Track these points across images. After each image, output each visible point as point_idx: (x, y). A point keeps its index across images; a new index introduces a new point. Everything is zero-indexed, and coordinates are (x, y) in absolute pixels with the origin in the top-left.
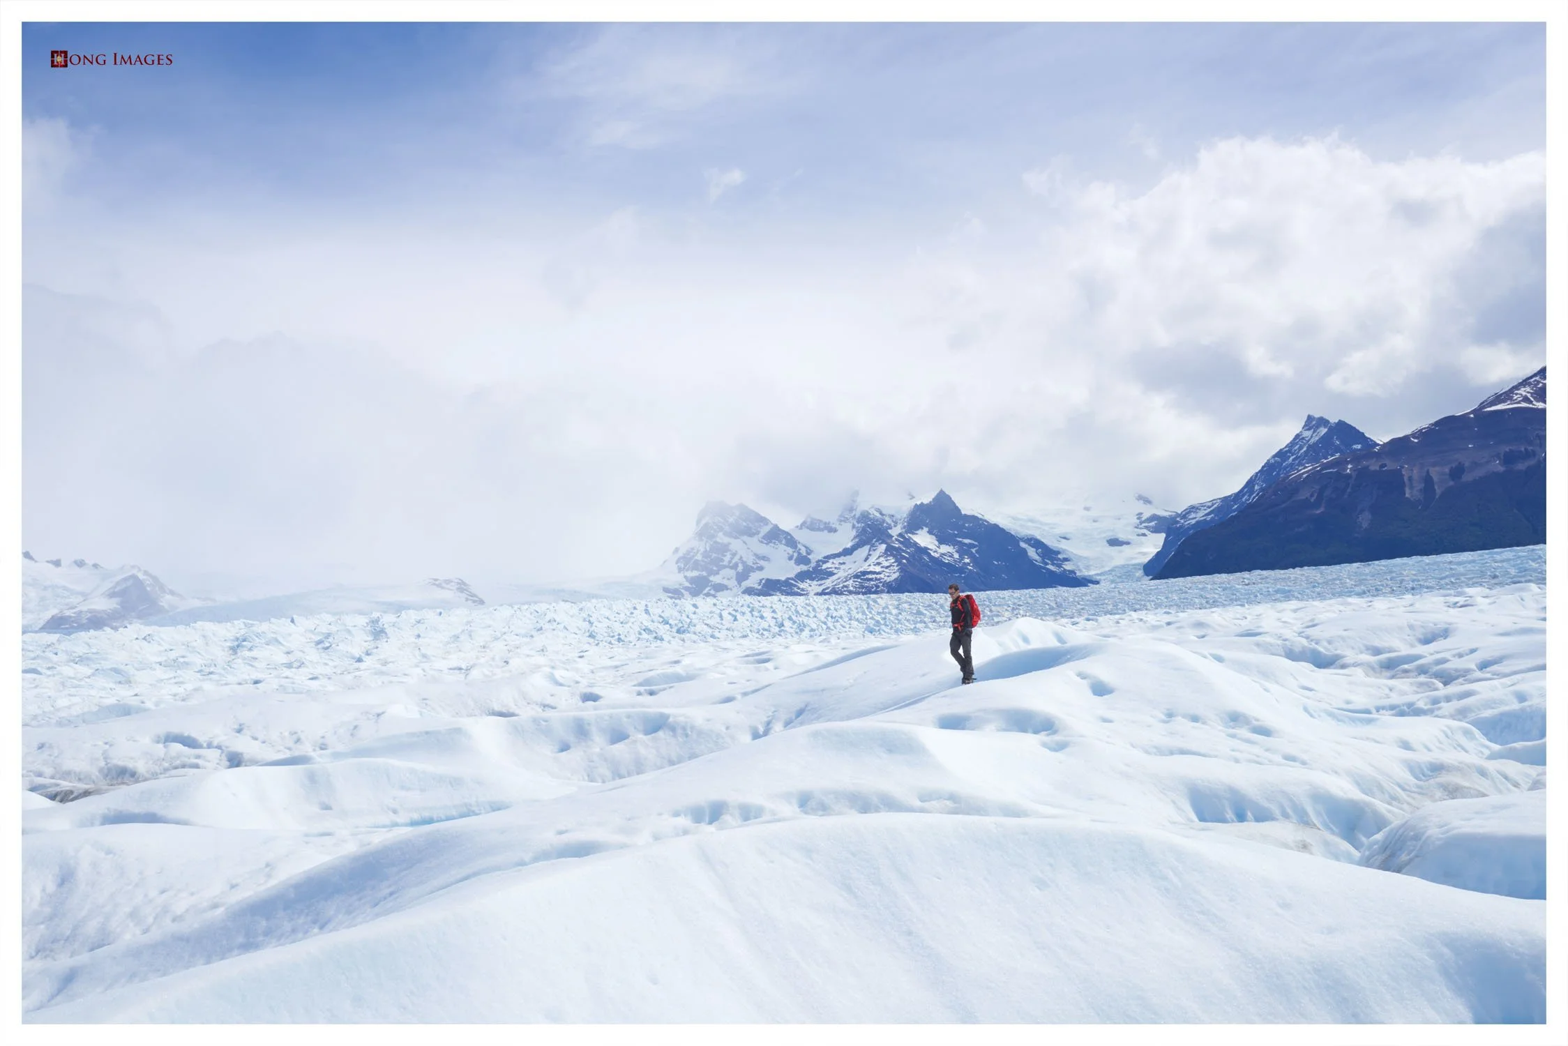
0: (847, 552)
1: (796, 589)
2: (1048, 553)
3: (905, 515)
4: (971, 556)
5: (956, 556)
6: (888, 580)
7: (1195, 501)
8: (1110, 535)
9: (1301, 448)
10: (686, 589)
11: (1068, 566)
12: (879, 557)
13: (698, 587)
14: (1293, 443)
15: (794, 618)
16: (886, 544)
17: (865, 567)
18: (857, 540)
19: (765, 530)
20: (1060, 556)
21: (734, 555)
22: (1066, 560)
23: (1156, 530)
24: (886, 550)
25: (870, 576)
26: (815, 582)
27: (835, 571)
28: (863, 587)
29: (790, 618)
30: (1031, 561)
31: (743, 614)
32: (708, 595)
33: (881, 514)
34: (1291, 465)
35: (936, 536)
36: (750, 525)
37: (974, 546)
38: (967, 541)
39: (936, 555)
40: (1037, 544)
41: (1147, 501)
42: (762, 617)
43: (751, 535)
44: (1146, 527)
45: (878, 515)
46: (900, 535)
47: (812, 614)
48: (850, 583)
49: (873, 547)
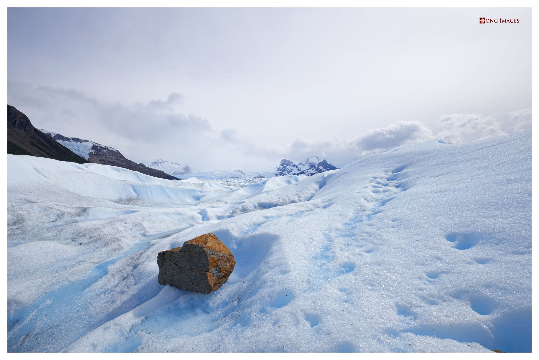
0: (308, 169)
3: (318, 163)
10: (279, 174)
12: (314, 171)
13: (281, 174)
17: (312, 172)
18: (310, 167)
19: (293, 165)
21: (287, 169)
27: (306, 172)
32: (282, 175)
35: (323, 167)
36: (290, 163)
38: (328, 169)
43: (290, 165)
45: (313, 163)
46: (317, 167)
49: (313, 169)
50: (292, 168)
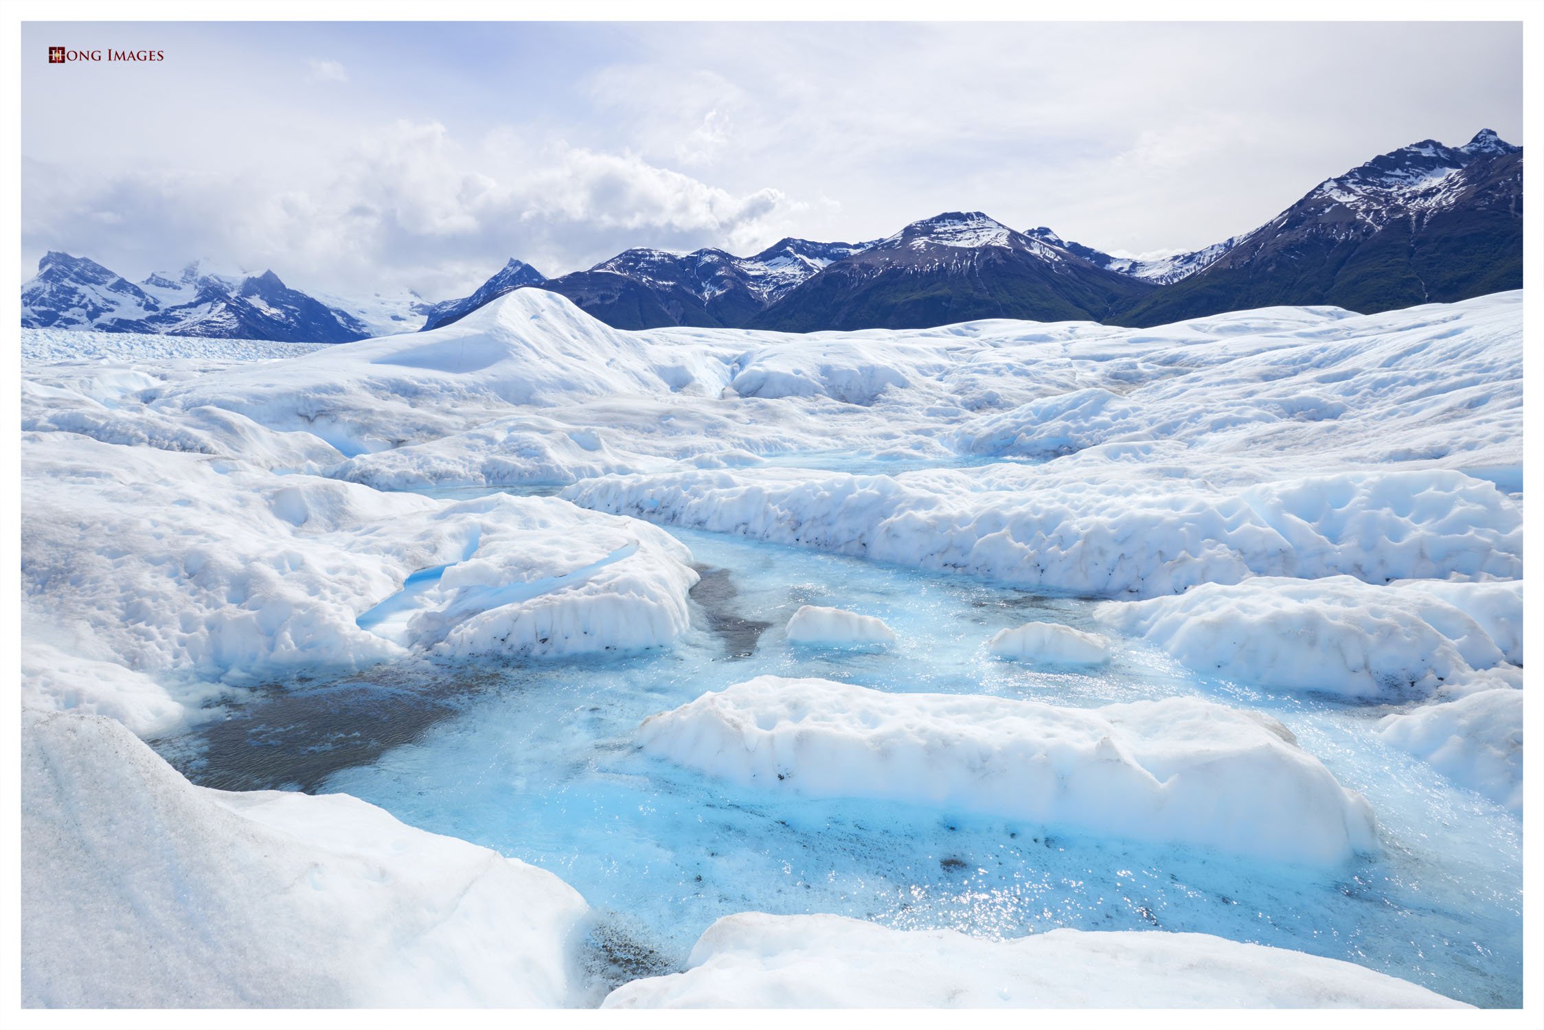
0: (191, 305)
1: (147, 328)
2: (351, 320)
3: (240, 284)
4: (294, 317)
5: (283, 316)
6: (230, 328)
7: (447, 299)
8: (394, 314)
9: (506, 276)
11: (365, 330)
12: (220, 312)
13: (48, 320)
14: (502, 273)
15: (179, 349)
16: (226, 302)
17: (209, 317)
18: (200, 297)
19: (111, 281)
20: (360, 323)
21: (82, 297)
22: (364, 326)
23: (422, 313)
24: (226, 307)
25: (214, 324)
26: (164, 325)
27: (183, 318)
28: (208, 331)
29: (177, 350)
30: (339, 325)
31: (138, 345)
32: (59, 326)
33: (219, 280)
34: (501, 285)
35: (267, 301)
36: (97, 276)
37: (295, 311)
38: (291, 307)
39: (268, 315)
40: (343, 314)
41: (416, 295)
42: (153, 348)
43: (99, 284)
44: (417, 311)
45: (216, 280)
46: (237, 297)
47: (193, 348)
48: (198, 327)
49: (215, 304)
50: (112, 296)
